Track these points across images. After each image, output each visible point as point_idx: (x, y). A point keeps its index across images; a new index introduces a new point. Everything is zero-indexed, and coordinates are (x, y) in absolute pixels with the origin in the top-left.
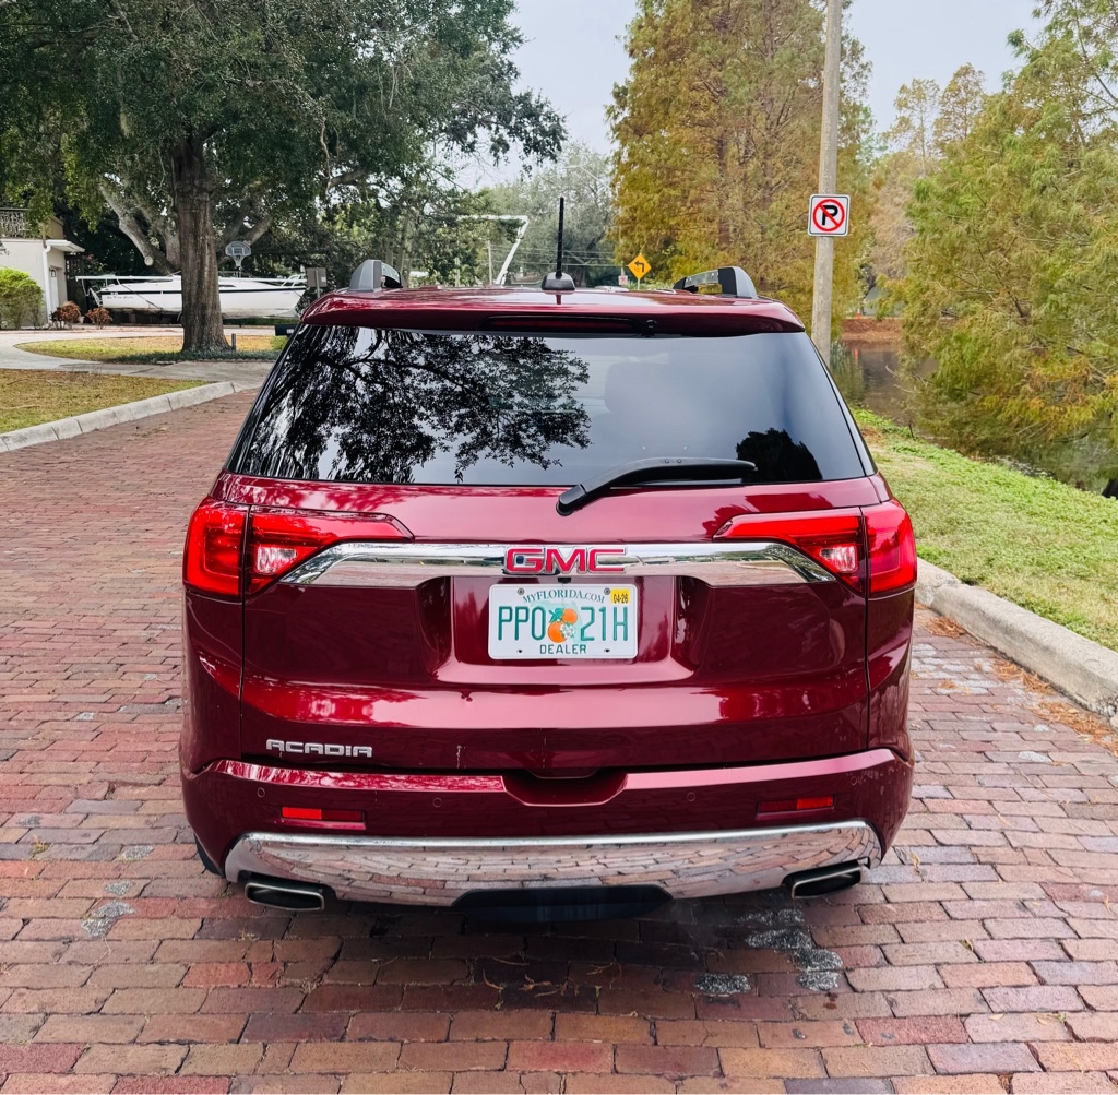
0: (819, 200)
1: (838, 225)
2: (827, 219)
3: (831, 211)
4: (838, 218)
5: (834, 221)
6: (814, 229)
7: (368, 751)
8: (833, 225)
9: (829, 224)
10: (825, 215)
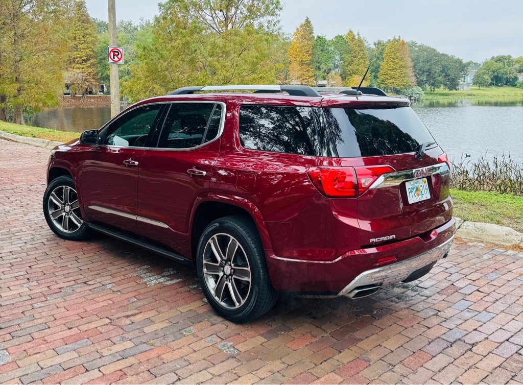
0: (111, 49)
1: (120, 60)
2: (115, 57)
3: (117, 53)
4: (119, 56)
5: (118, 58)
6: (110, 60)
7: (394, 236)
8: (118, 60)
9: (116, 59)
10: (114, 55)
